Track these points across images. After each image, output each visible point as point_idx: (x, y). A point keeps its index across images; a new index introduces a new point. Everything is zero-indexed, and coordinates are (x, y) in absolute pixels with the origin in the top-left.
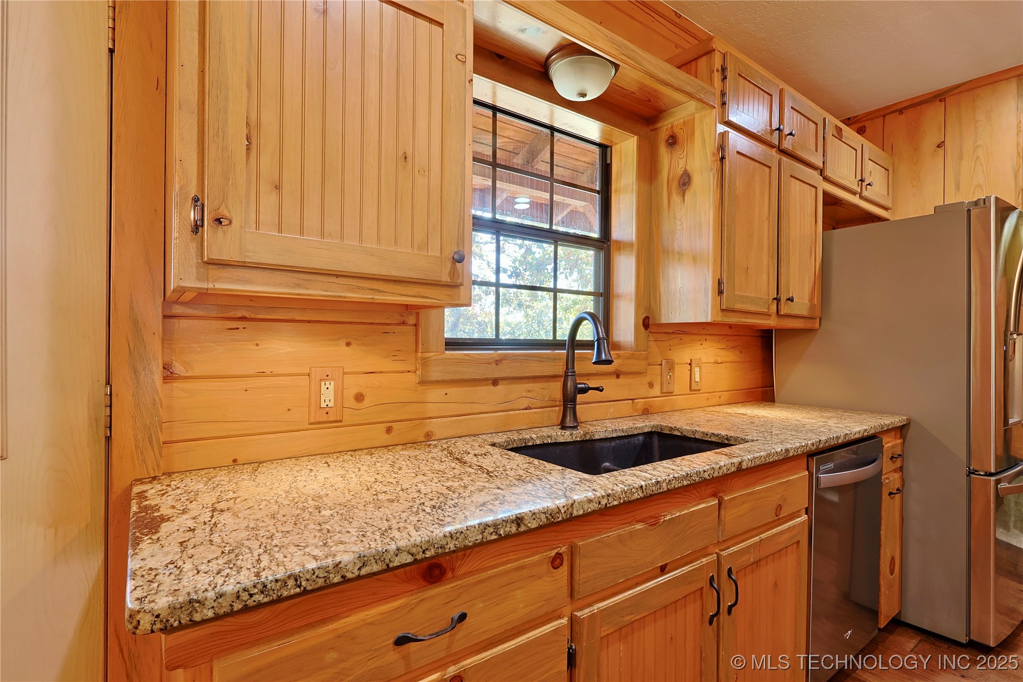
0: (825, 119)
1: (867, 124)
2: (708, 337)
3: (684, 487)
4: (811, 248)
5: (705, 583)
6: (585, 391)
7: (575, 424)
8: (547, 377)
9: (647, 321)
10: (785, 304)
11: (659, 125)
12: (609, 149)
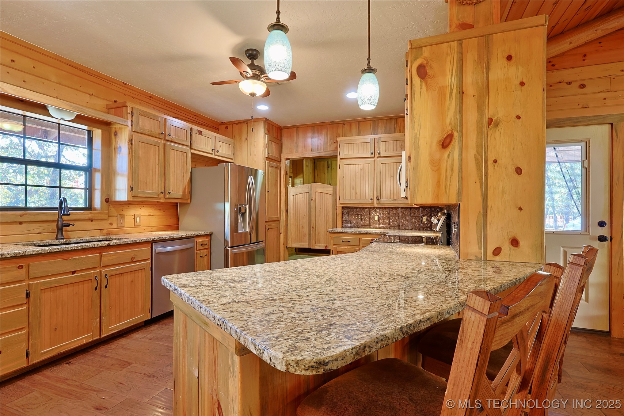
0: (191, 129)
1: (228, 126)
2: (144, 206)
3: (79, 249)
4: (184, 174)
5: (93, 279)
6: (69, 226)
7: (62, 238)
8: (50, 221)
9: (108, 200)
10: (167, 194)
11: (111, 127)
12: (91, 132)
